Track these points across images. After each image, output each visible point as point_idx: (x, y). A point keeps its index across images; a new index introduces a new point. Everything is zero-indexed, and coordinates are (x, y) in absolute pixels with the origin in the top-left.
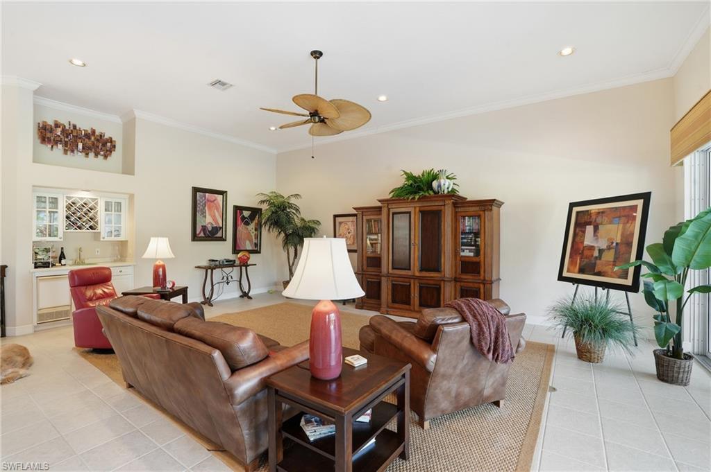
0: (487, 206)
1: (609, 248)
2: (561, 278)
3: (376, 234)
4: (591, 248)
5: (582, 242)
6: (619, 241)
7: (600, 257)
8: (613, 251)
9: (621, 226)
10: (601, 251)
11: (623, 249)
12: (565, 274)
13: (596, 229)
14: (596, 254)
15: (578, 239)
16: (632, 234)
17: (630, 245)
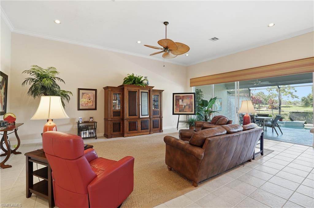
0: (160, 92)
1: (187, 105)
2: (173, 114)
3: (116, 100)
4: (182, 105)
5: (179, 104)
6: (189, 103)
7: (185, 108)
8: (188, 106)
9: (189, 100)
10: (185, 106)
11: (191, 105)
12: (175, 113)
13: (182, 101)
14: (183, 107)
15: (177, 103)
16: (192, 102)
17: (192, 104)
